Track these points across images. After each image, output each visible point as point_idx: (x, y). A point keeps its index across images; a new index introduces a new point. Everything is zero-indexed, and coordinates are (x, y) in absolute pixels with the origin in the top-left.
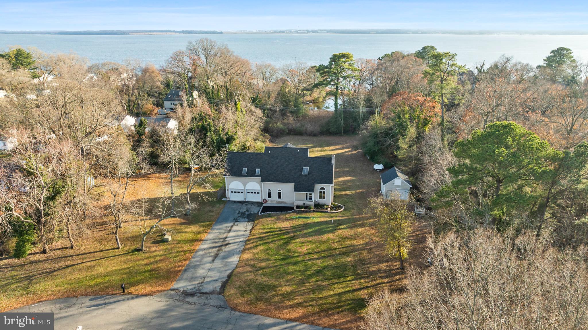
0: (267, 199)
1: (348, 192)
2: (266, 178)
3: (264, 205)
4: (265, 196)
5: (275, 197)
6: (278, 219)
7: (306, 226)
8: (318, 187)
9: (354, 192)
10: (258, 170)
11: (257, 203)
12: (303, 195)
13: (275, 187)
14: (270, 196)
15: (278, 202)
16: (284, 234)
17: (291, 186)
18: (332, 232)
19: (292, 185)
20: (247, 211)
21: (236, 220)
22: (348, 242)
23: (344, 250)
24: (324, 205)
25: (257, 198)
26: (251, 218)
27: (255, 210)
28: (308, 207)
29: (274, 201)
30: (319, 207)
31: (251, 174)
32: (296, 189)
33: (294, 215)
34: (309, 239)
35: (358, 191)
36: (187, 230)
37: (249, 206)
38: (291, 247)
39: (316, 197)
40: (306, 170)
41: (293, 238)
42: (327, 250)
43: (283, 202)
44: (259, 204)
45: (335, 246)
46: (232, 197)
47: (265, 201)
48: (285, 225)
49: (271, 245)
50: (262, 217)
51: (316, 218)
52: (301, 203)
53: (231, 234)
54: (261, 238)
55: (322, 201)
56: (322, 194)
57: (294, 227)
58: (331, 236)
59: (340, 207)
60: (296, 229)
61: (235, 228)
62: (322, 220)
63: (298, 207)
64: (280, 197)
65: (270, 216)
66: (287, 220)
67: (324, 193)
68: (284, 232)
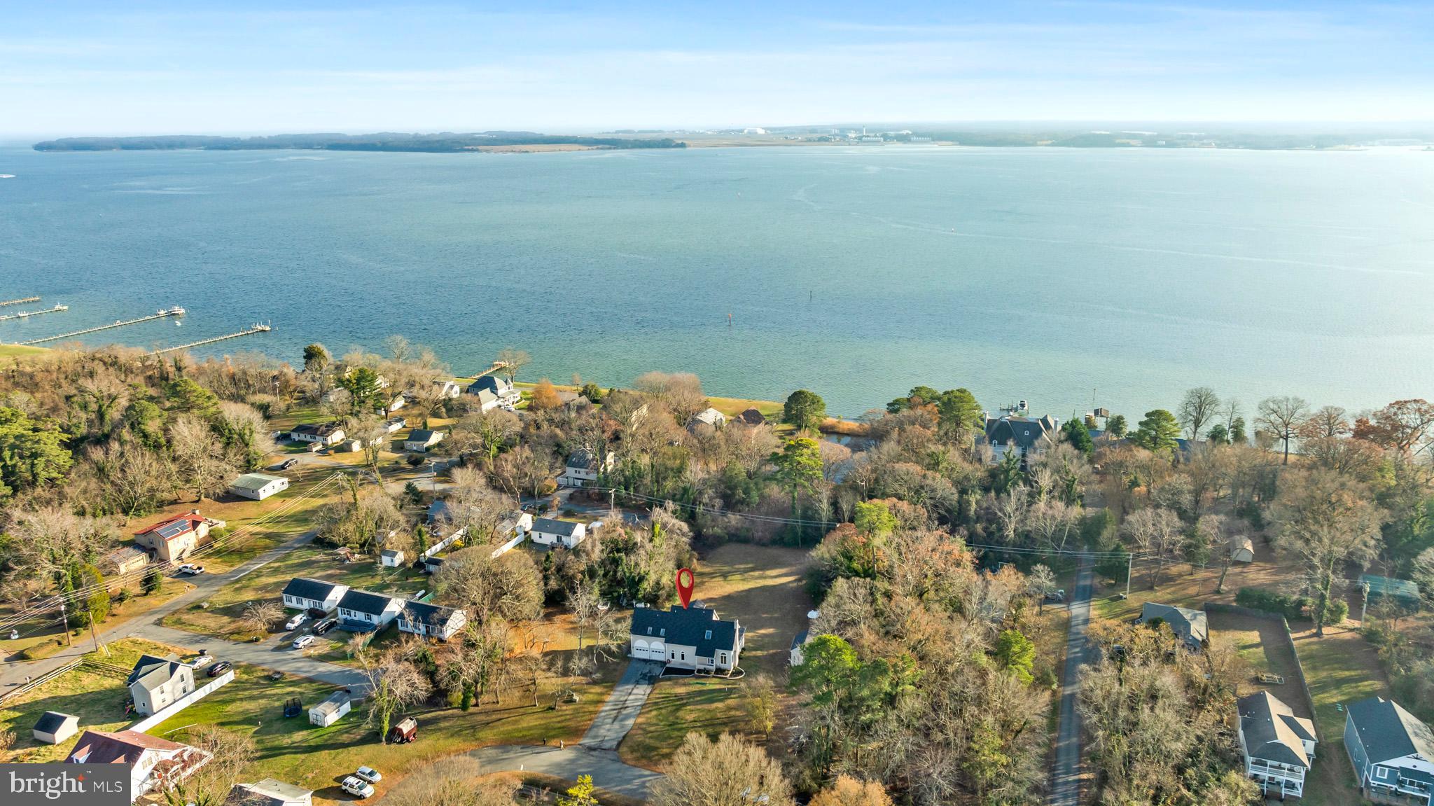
0: (671, 659)
1: (759, 653)
2: (669, 640)
3: (666, 665)
4: (669, 657)
5: (678, 658)
6: (676, 684)
7: (701, 693)
8: (719, 652)
9: (765, 653)
10: (663, 631)
11: (661, 662)
12: (705, 659)
13: (679, 649)
14: (673, 657)
15: (682, 664)
16: (678, 700)
17: (693, 649)
18: (721, 701)
20: (650, 672)
21: (637, 683)
22: (733, 713)
23: (725, 720)
24: (724, 670)
25: (661, 659)
26: (652, 680)
27: (658, 671)
28: (707, 672)
29: (676, 662)
30: (719, 671)
31: (656, 634)
32: (698, 654)
33: (693, 681)
34: (699, 707)
35: (771, 651)
36: (593, 691)
37: (653, 666)
38: (681, 714)
39: (717, 662)
40: (709, 634)
41: (685, 705)
42: (711, 719)
43: (687, 665)
44: (663, 663)
45: (719, 715)
46: (636, 654)
47: (669, 661)
48: (681, 690)
49: (663, 711)
50: (662, 680)
51: (713, 684)
52: (702, 667)
53: (631, 697)
54: (656, 703)
55: (723, 666)
56: (724, 660)
57: (688, 694)
58: (720, 705)
59: (741, 673)
60: (690, 695)
61: (635, 691)
62: (717, 687)
63: (699, 671)
64: (682, 658)
65: (669, 679)
66: (685, 685)
67: (725, 658)
68: (679, 697)
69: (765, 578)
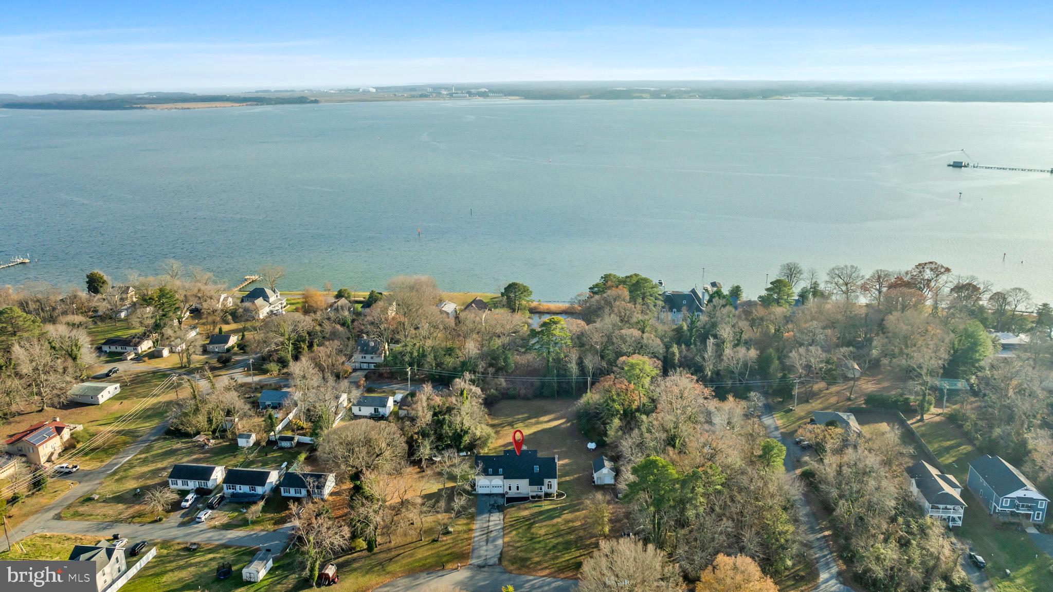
0: (508, 491)
1: (568, 478)
2: (507, 476)
3: (506, 496)
4: (507, 489)
5: (514, 490)
6: (519, 509)
7: (541, 513)
8: (546, 481)
9: (572, 478)
10: (501, 470)
11: (500, 494)
12: (535, 488)
13: (514, 483)
14: (510, 489)
15: (516, 494)
16: (527, 521)
18: (559, 517)
19: (527, 481)
20: (495, 502)
21: (490, 512)
22: (571, 524)
23: (569, 530)
24: (551, 494)
25: (500, 491)
26: (500, 509)
27: (501, 501)
28: (540, 497)
29: (513, 493)
30: (547, 495)
31: (495, 473)
32: (531, 484)
33: (531, 505)
34: (544, 523)
35: (575, 476)
36: (459, 523)
37: (495, 498)
38: (533, 530)
39: (545, 488)
40: (537, 468)
41: (534, 523)
42: (558, 531)
43: (520, 493)
44: (503, 495)
45: (562, 527)
46: (480, 491)
47: (507, 493)
48: (526, 513)
49: (520, 530)
50: (509, 507)
51: (546, 506)
52: (534, 494)
53: (491, 523)
54: (512, 525)
55: (549, 491)
56: (550, 486)
57: (532, 515)
58: (559, 520)
59: (563, 495)
60: (534, 515)
61: (491, 519)
62: (551, 507)
63: (533, 497)
64: (518, 489)
65: (513, 506)
66: (526, 509)
67: (551, 485)
68: (526, 519)
69: (541, 423)
